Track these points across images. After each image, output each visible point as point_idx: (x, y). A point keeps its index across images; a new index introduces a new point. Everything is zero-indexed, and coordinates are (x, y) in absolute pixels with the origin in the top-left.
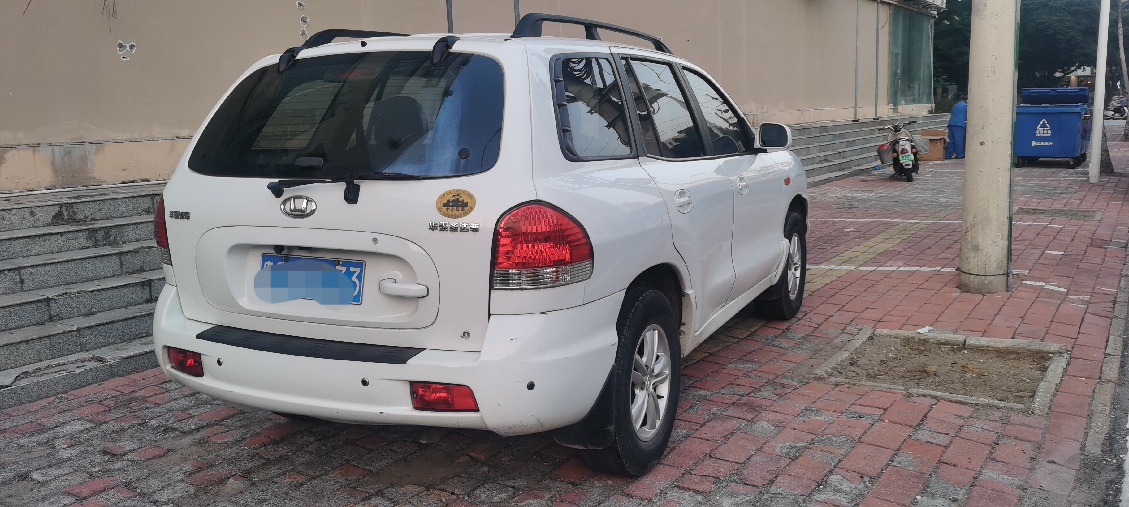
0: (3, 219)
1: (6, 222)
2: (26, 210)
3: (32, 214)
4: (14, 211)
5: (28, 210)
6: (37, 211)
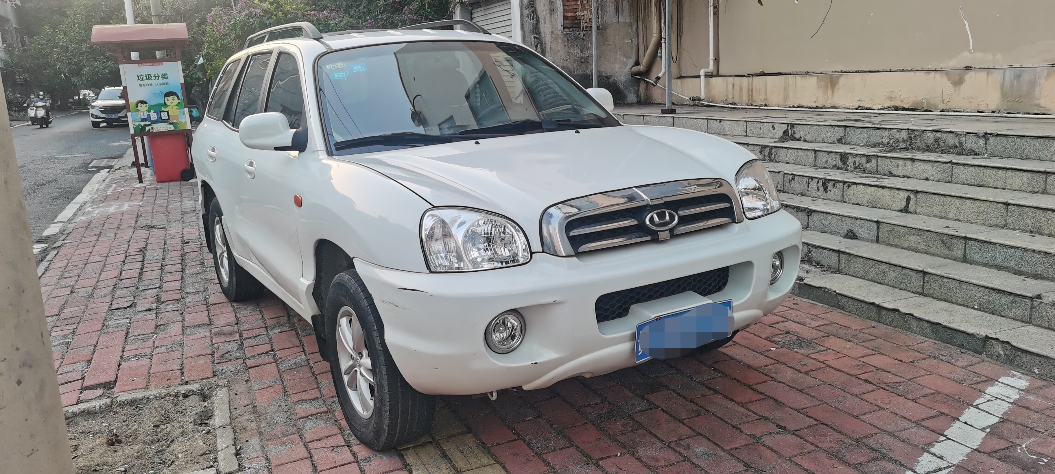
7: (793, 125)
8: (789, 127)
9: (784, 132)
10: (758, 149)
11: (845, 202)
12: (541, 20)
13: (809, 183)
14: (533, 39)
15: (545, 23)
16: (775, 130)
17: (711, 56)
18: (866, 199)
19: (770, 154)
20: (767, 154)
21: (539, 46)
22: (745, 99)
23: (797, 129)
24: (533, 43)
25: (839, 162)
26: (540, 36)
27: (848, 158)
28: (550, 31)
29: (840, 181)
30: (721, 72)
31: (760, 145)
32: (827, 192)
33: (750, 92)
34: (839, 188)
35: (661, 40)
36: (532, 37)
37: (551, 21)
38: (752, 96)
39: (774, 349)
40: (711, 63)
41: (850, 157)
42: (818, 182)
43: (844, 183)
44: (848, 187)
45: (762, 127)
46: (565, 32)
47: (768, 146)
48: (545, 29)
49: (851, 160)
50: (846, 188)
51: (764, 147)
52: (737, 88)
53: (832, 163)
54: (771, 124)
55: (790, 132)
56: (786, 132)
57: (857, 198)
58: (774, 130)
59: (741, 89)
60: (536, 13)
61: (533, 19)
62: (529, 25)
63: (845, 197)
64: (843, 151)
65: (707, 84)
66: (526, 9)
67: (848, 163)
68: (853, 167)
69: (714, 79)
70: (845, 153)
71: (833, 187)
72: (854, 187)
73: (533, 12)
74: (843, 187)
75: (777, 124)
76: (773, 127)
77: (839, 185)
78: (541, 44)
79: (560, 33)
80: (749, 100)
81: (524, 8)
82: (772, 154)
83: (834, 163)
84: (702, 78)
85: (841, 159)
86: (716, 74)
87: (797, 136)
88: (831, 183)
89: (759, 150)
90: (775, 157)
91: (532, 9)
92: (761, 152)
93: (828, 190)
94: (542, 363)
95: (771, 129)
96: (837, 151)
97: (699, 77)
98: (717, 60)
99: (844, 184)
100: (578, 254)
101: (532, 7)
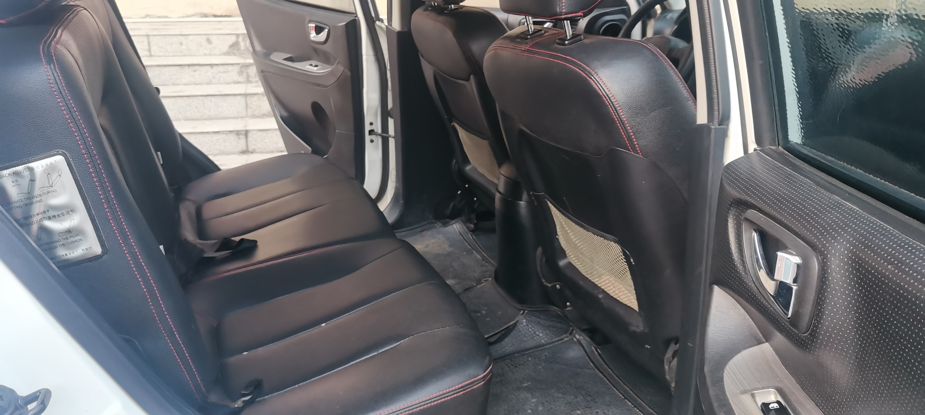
0: (181, 44)
1: (184, 47)
2: (203, 36)
3: (209, 41)
4: (191, 37)
5: (205, 37)
6: (213, 38)
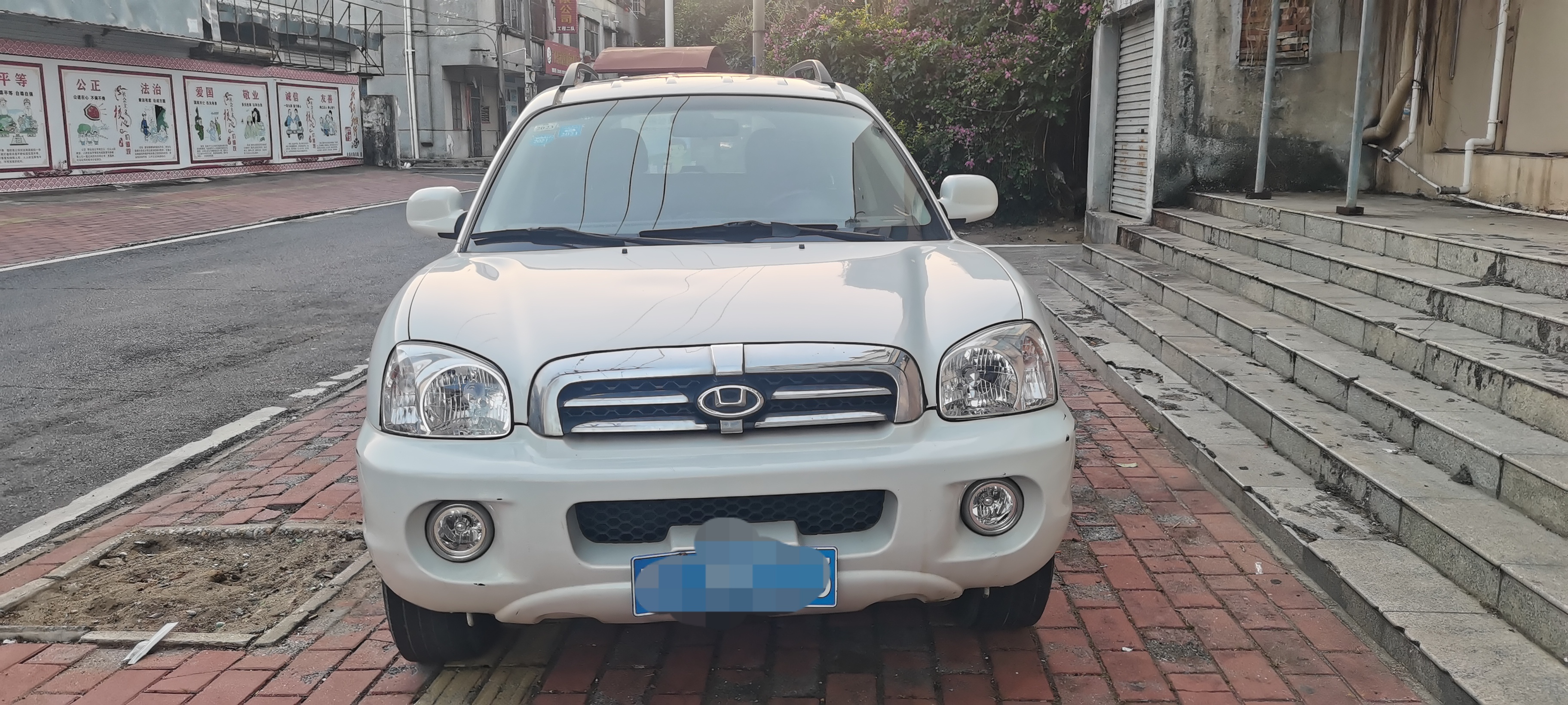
6: (1479, 254)
7: (1503, 257)
8: (1498, 258)
9: (1489, 268)
10: (1426, 293)
11: (1503, 413)
12: (1200, 47)
13: (1457, 368)
14: (1181, 78)
15: (1206, 51)
16: (1478, 263)
17: (1492, 116)
18: (1533, 412)
19: (1441, 306)
20: (1436, 304)
21: (1191, 89)
22: (1536, 198)
23: (1510, 263)
24: (1181, 83)
25: (1534, 335)
26: (1194, 73)
27: (1549, 330)
28: (1215, 65)
29: (1500, 372)
30: (1509, 146)
31: (1428, 287)
32: (1480, 389)
33: (1546, 187)
34: (1496, 385)
35: (1412, 85)
36: (1181, 73)
37: (1218, 48)
38: (1548, 192)
39: (1129, 650)
40: (1491, 129)
41: (1552, 328)
42: (1470, 368)
43: (1505, 376)
44: (1510, 384)
45: (1459, 255)
46: (1241, 68)
47: (1440, 291)
48: (1206, 63)
49: (1553, 334)
50: (1506, 386)
51: (1434, 291)
52: (1525, 176)
53: (1526, 335)
54: (1472, 250)
55: (1498, 268)
56: (1492, 268)
57: (1520, 407)
58: (1476, 261)
59: (1531, 180)
60: (1191, 36)
61: (1185, 46)
62: (1177, 54)
63: (1504, 402)
64: (1542, 315)
65: (1477, 167)
66: (1175, 30)
67: (1548, 340)
68: (1555, 347)
69: (1489, 159)
70: (1545, 319)
71: (1490, 381)
72: (1517, 385)
73: (1186, 34)
74: (1503, 383)
75: (1481, 252)
76: (1475, 255)
77: (1498, 378)
78: (1196, 85)
79: (1231, 68)
80: (1542, 200)
81: (1171, 27)
82: (1443, 306)
83: (1529, 336)
84: (1468, 154)
85: (1539, 329)
86: (1498, 149)
87: (1508, 277)
88: (1488, 372)
89: (1427, 296)
90: (1447, 312)
91: (1185, 29)
92: (1429, 300)
93: (1482, 385)
94: (491, 587)
95: (1472, 260)
96: (1533, 313)
97: (1462, 151)
98: (1502, 124)
99: (1504, 379)
100: (568, 435)
101: (1186, 26)
